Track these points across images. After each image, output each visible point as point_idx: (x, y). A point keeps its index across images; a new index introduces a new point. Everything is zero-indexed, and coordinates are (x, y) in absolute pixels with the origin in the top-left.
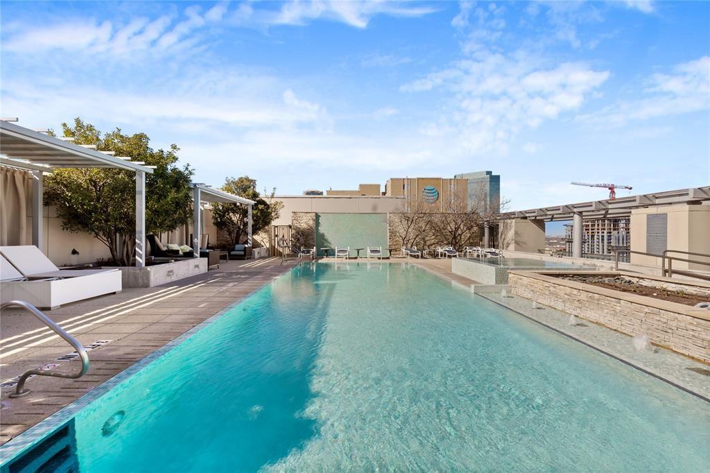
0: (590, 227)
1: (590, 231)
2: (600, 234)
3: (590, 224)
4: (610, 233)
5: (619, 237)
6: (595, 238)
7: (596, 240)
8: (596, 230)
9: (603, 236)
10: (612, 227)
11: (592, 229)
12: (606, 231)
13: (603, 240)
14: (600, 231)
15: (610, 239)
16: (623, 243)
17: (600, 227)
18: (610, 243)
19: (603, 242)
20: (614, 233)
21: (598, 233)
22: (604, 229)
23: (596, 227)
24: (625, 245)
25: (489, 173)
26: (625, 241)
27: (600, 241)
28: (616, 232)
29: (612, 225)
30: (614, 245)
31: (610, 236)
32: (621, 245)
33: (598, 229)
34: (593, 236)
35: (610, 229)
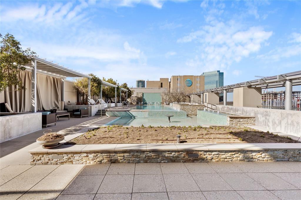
0: (264, 97)
1: (264, 99)
2: (268, 101)
3: (264, 96)
4: (273, 100)
5: (277, 102)
6: (266, 103)
7: (266, 104)
8: (266, 99)
9: (269, 102)
10: (274, 97)
11: (265, 98)
12: (271, 99)
13: (269, 103)
14: (268, 99)
15: (273, 103)
16: (279, 105)
17: (268, 97)
18: (273, 105)
19: (269, 105)
20: (275, 100)
21: (267, 100)
22: (270, 98)
23: (267, 97)
24: (280, 106)
25: (218, 71)
26: (280, 104)
27: (268, 104)
28: (276, 99)
29: (274, 96)
30: (275, 106)
31: (273, 102)
32: (278, 106)
33: (267, 98)
34: (265, 102)
35: (273, 98)
